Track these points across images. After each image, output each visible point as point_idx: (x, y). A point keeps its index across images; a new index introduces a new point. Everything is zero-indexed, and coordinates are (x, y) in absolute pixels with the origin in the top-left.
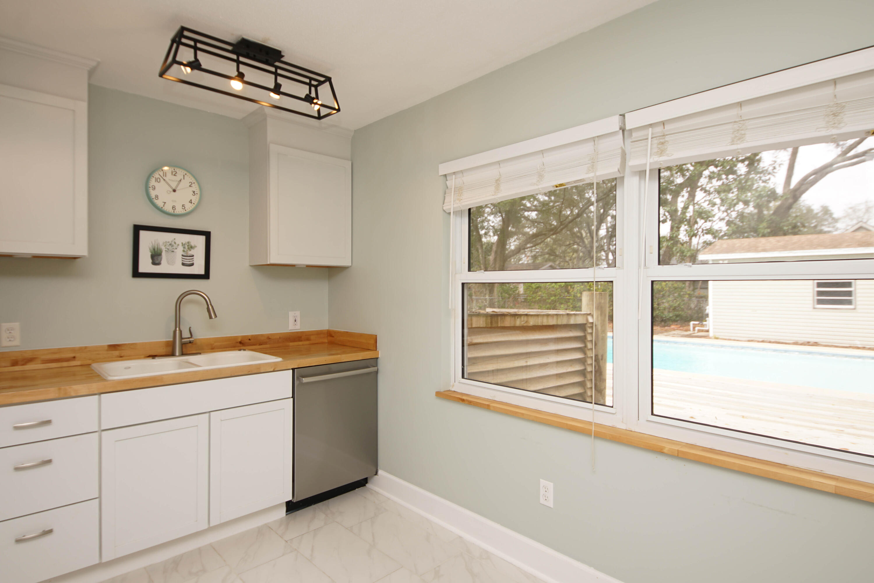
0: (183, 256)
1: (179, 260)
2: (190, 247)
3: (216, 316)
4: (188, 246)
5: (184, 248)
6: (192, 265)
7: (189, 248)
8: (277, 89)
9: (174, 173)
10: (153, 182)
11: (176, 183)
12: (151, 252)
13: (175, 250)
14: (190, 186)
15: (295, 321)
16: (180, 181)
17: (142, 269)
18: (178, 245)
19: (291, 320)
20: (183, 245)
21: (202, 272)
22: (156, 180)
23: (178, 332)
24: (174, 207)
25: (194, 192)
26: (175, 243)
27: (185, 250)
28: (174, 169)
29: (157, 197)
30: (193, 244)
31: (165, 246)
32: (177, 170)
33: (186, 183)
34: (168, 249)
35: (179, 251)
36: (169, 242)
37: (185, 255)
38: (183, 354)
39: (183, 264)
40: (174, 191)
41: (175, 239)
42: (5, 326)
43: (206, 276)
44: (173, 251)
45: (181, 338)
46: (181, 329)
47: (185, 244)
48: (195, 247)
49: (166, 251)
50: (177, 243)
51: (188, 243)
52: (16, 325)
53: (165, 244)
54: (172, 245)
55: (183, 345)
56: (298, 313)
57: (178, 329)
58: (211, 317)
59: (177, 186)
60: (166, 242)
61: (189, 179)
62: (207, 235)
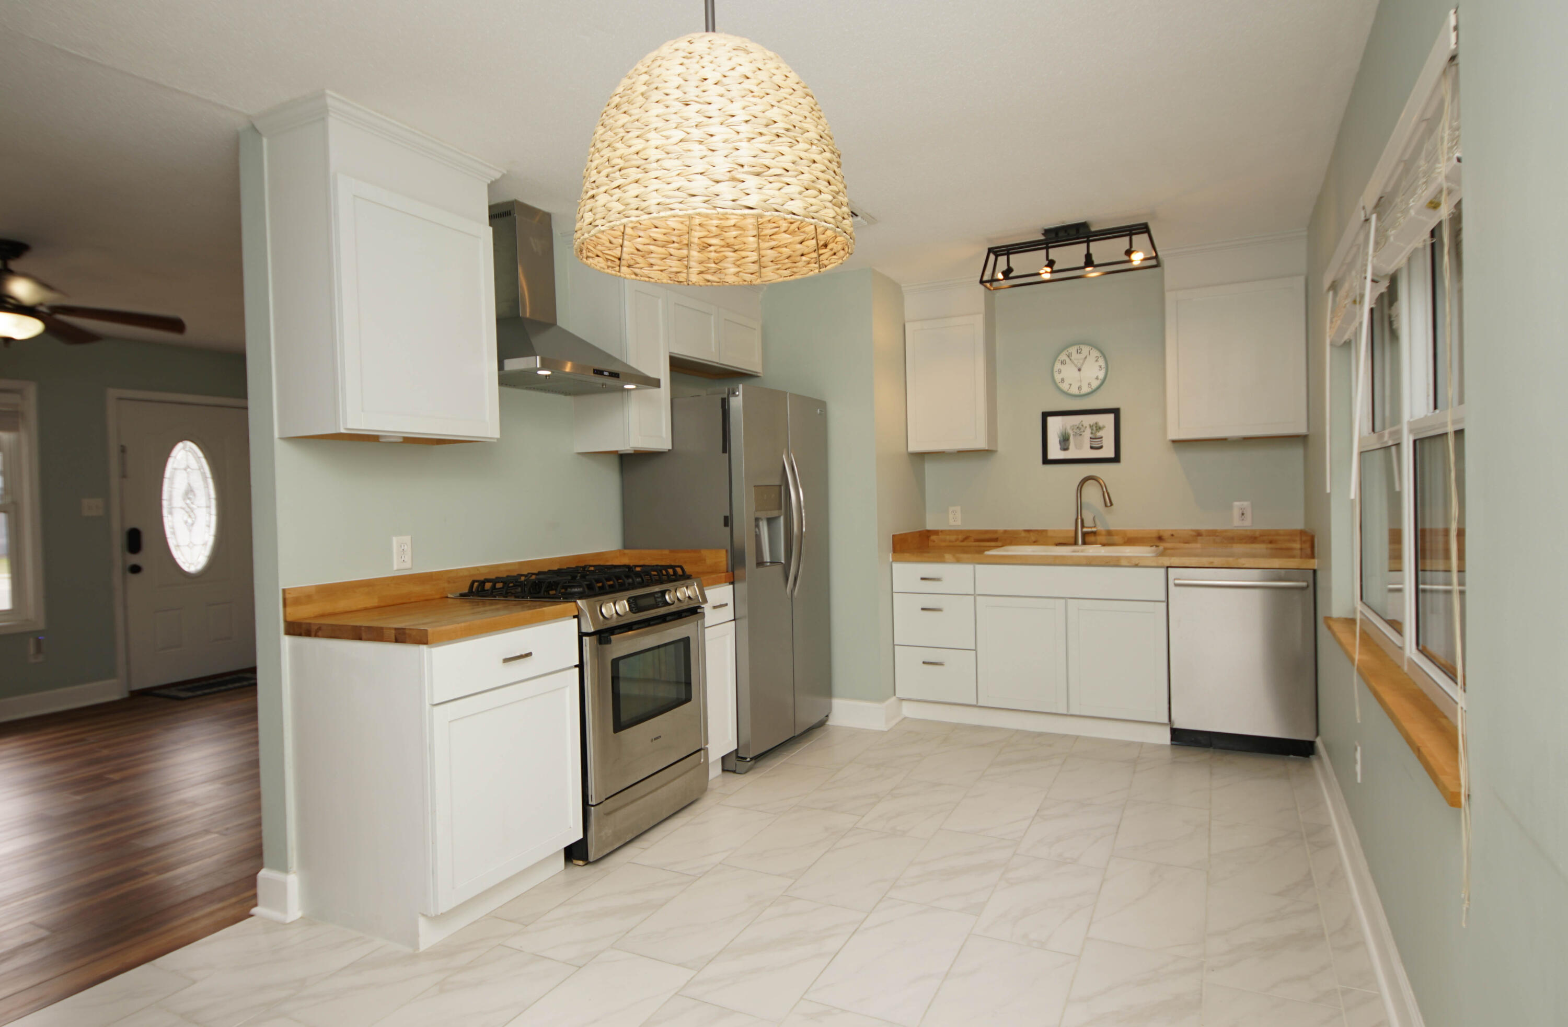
0: (1091, 438)
1: (1087, 443)
2: (1098, 428)
3: (1111, 504)
4: (1096, 427)
5: (1092, 429)
6: (1101, 447)
7: (1097, 430)
8: (1089, 262)
9: (1079, 351)
10: (1058, 366)
11: (1081, 361)
12: (1059, 437)
13: (1083, 434)
14: (1096, 361)
15: (1243, 514)
16: (1086, 358)
17: (1051, 456)
18: (1086, 427)
19: (1236, 513)
20: (1091, 426)
21: (1111, 455)
22: (1062, 363)
23: (1079, 520)
24: (1080, 388)
25: (1100, 367)
26: (1082, 426)
27: (1093, 432)
28: (1080, 347)
29: (1063, 380)
30: (1101, 424)
31: (1073, 430)
32: (1082, 347)
33: (1090, 360)
34: (1076, 433)
35: (1087, 434)
36: (1076, 426)
37: (1094, 437)
38: (1084, 543)
39: (1092, 448)
40: (1079, 370)
41: (1082, 421)
42: (951, 509)
43: (1116, 459)
44: (1081, 435)
45: (1083, 526)
46: (1083, 517)
47: (1092, 426)
48: (1104, 427)
49: (1073, 435)
50: (1084, 426)
51: (1096, 423)
52: (958, 509)
53: (1072, 427)
54: (1079, 429)
55: (1084, 535)
56: (1246, 504)
57: (1079, 517)
58: (1106, 505)
59: (1083, 364)
60: (1073, 426)
61: (1095, 353)
62: (1116, 412)
